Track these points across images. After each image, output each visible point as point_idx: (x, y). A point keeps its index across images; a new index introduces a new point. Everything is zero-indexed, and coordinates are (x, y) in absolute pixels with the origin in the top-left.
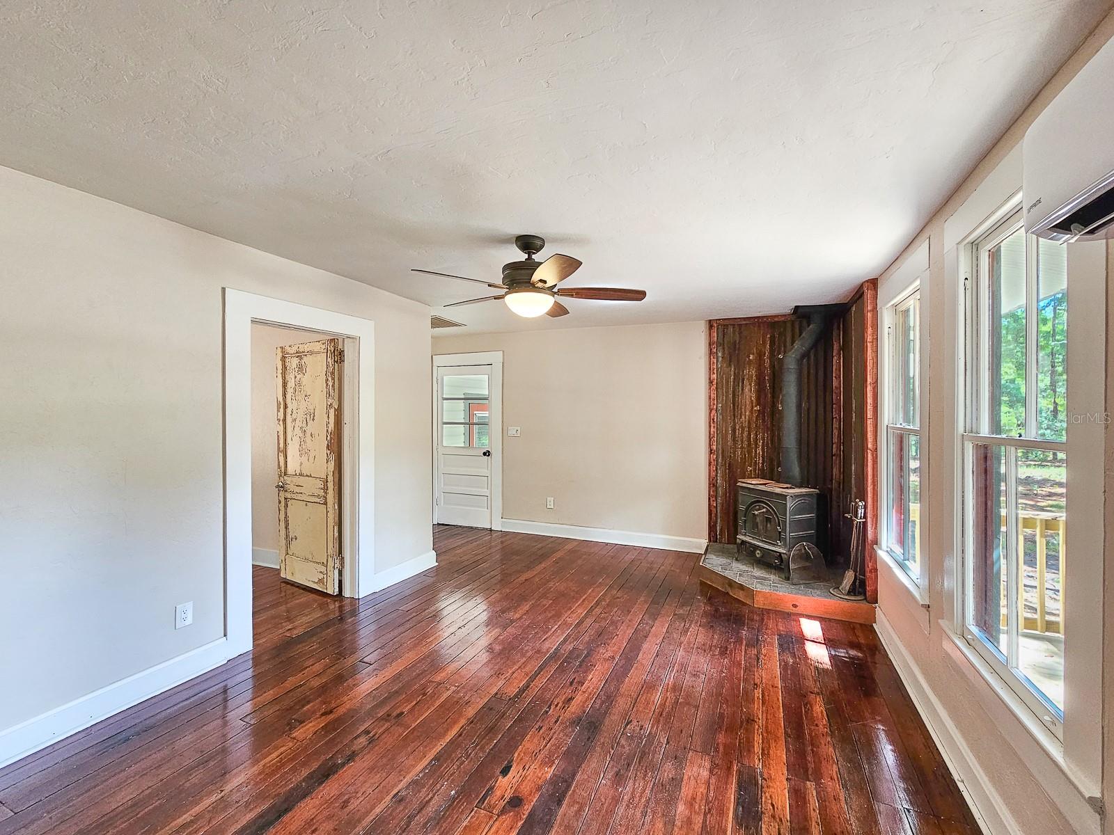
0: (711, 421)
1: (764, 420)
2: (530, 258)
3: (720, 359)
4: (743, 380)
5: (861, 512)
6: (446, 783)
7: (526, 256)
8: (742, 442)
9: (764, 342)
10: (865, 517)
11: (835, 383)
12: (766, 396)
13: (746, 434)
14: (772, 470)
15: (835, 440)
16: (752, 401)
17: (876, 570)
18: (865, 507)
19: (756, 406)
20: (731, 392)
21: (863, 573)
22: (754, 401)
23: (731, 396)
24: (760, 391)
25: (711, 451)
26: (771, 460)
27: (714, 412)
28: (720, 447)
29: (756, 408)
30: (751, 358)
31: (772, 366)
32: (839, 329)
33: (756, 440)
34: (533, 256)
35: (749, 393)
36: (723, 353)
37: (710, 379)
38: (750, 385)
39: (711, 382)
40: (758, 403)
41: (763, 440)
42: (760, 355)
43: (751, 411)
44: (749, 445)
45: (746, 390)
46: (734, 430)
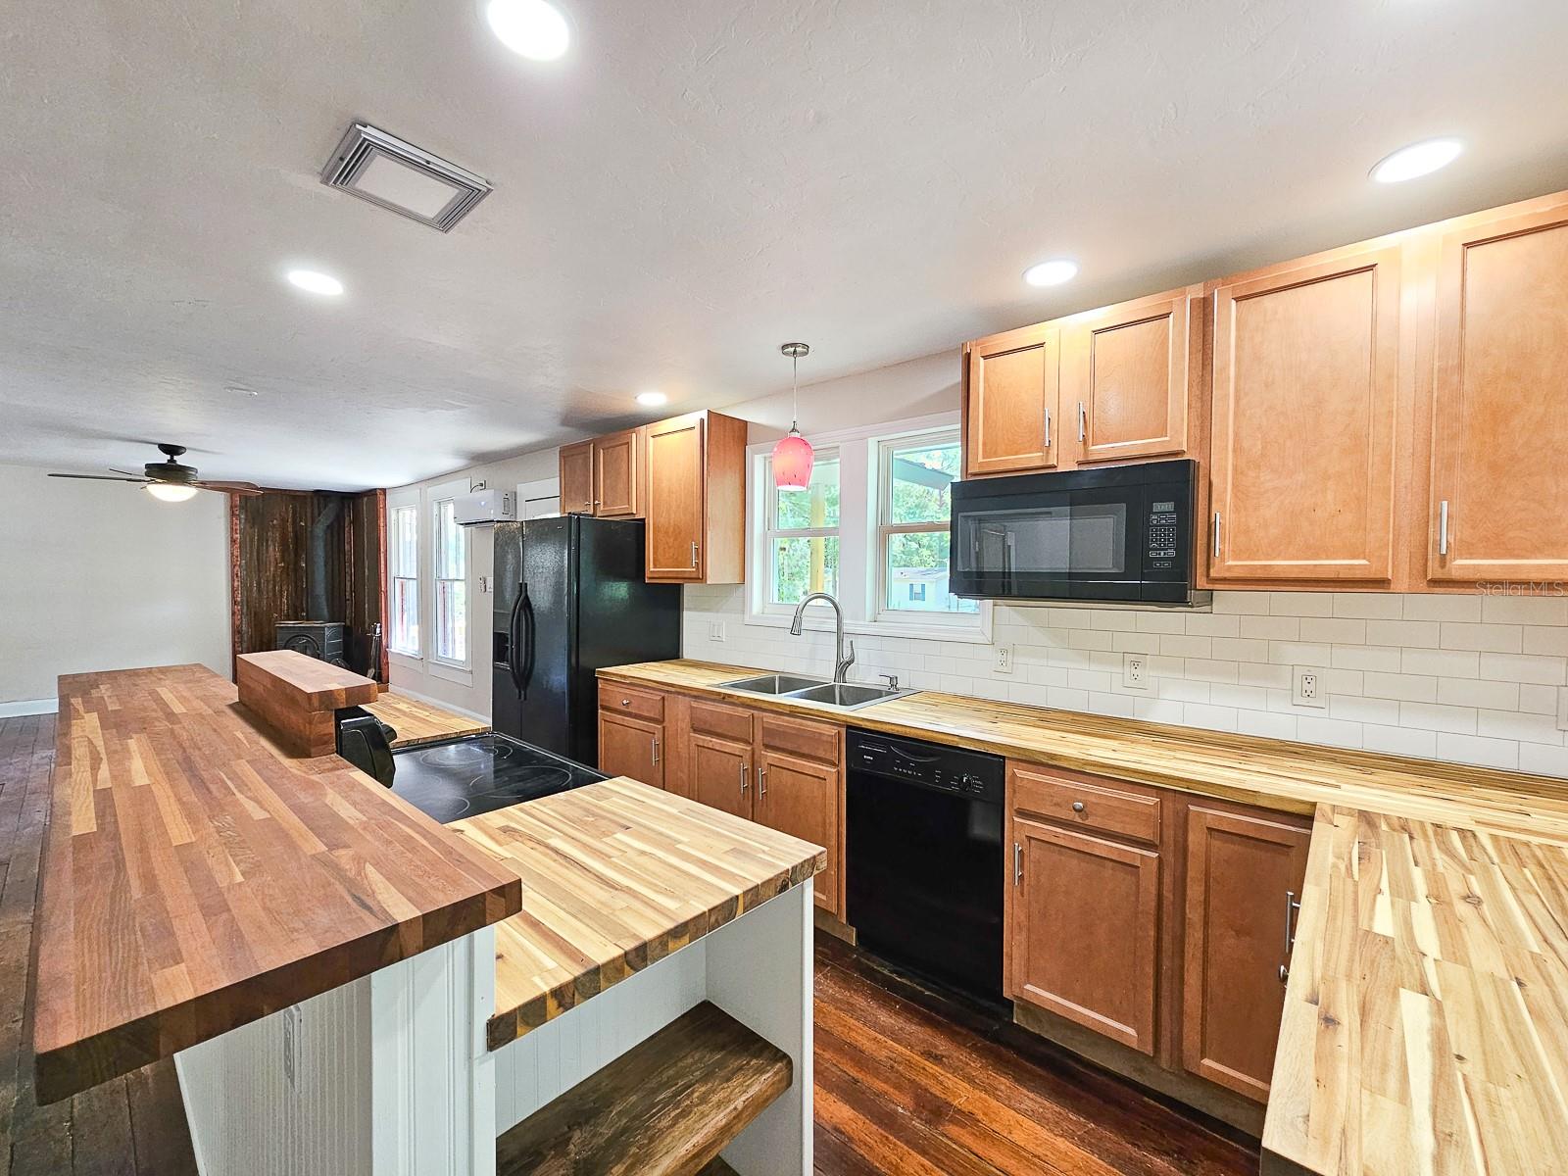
0: (233, 576)
1: (288, 575)
2: (172, 460)
3: (243, 521)
4: (267, 541)
5: (378, 630)
7: (168, 457)
8: (267, 593)
9: (287, 511)
10: (381, 633)
11: (347, 547)
12: (289, 555)
13: (271, 587)
14: (296, 612)
15: (348, 589)
16: (276, 559)
17: (388, 663)
18: (381, 627)
19: (280, 563)
20: (255, 550)
21: (380, 668)
22: (279, 559)
23: (255, 554)
24: (284, 550)
25: (235, 603)
26: (295, 607)
27: (237, 568)
28: (245, 599)
29: (280, 565)
30: (274, 523)
31: (295, 532)
32: (349, 507)
33: (281, 591)
34: (175, 458)
35: (273, 552)
36: (246, 516)
37: (232, 538)
38: (274, 545)
39: (233, 541)
40: (283, 560)
41: (288, 591)
42: (284, 521)
43: (276, 566)
44: (274, 595)
45: (271, 549)
46: (259, 584)
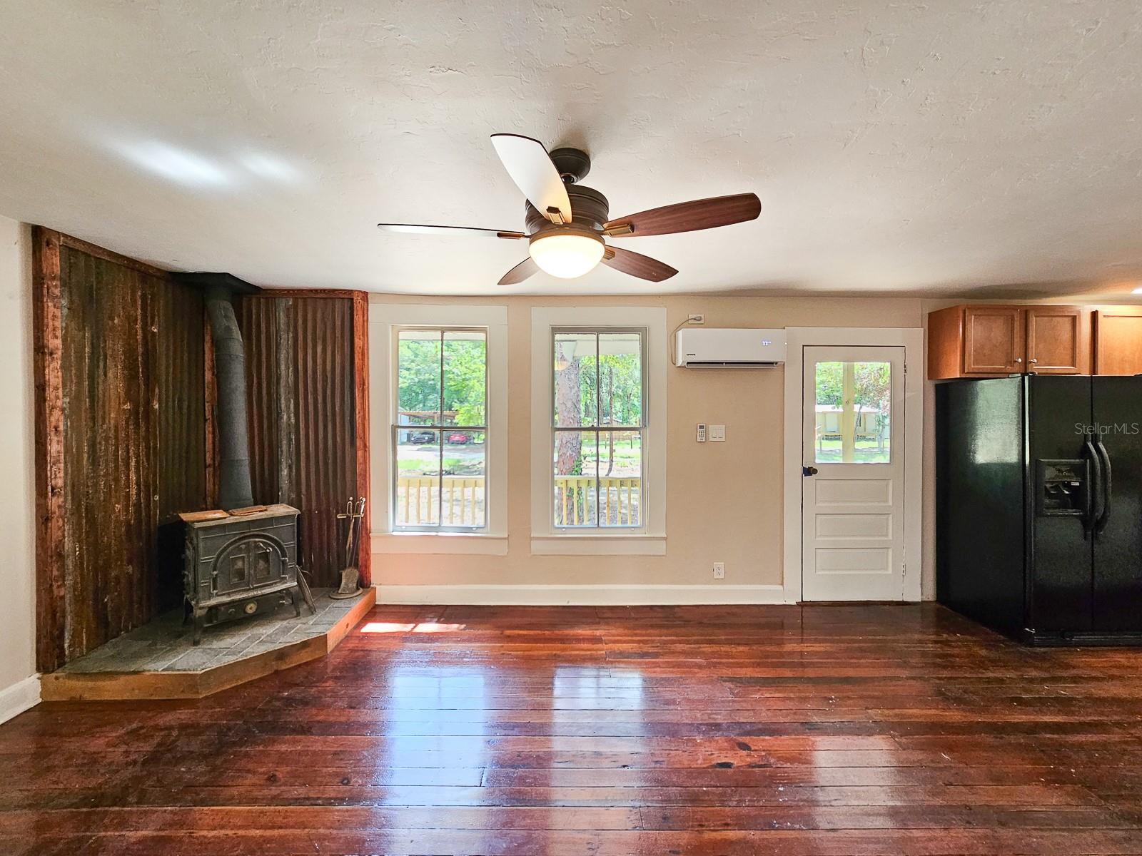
1: (136, 425)
3: (66, 313)
4: (105, 357)
5: (363, 507)
6: (781, 800)
8: (107, 465)
9: (134, 301)
12: (138, 387)
13: (111, 450)
16: (118, 396)
17: (369, 556)
19: (125, 404)
20: (86, 378)
22: (122, 394)
23: (86, 384)
24: (131, 378)
26: (149, 487)
27: (57, 413)
28: (69, 479)
29: (125, 407)
30: (116, 321)
31: (147, 346)
35: (114, 381)
38: (116, 366)
40: (129, 398)
42: (131, 320)
43: (119, 409)
44: (117, 467)
45: (111, 375)
